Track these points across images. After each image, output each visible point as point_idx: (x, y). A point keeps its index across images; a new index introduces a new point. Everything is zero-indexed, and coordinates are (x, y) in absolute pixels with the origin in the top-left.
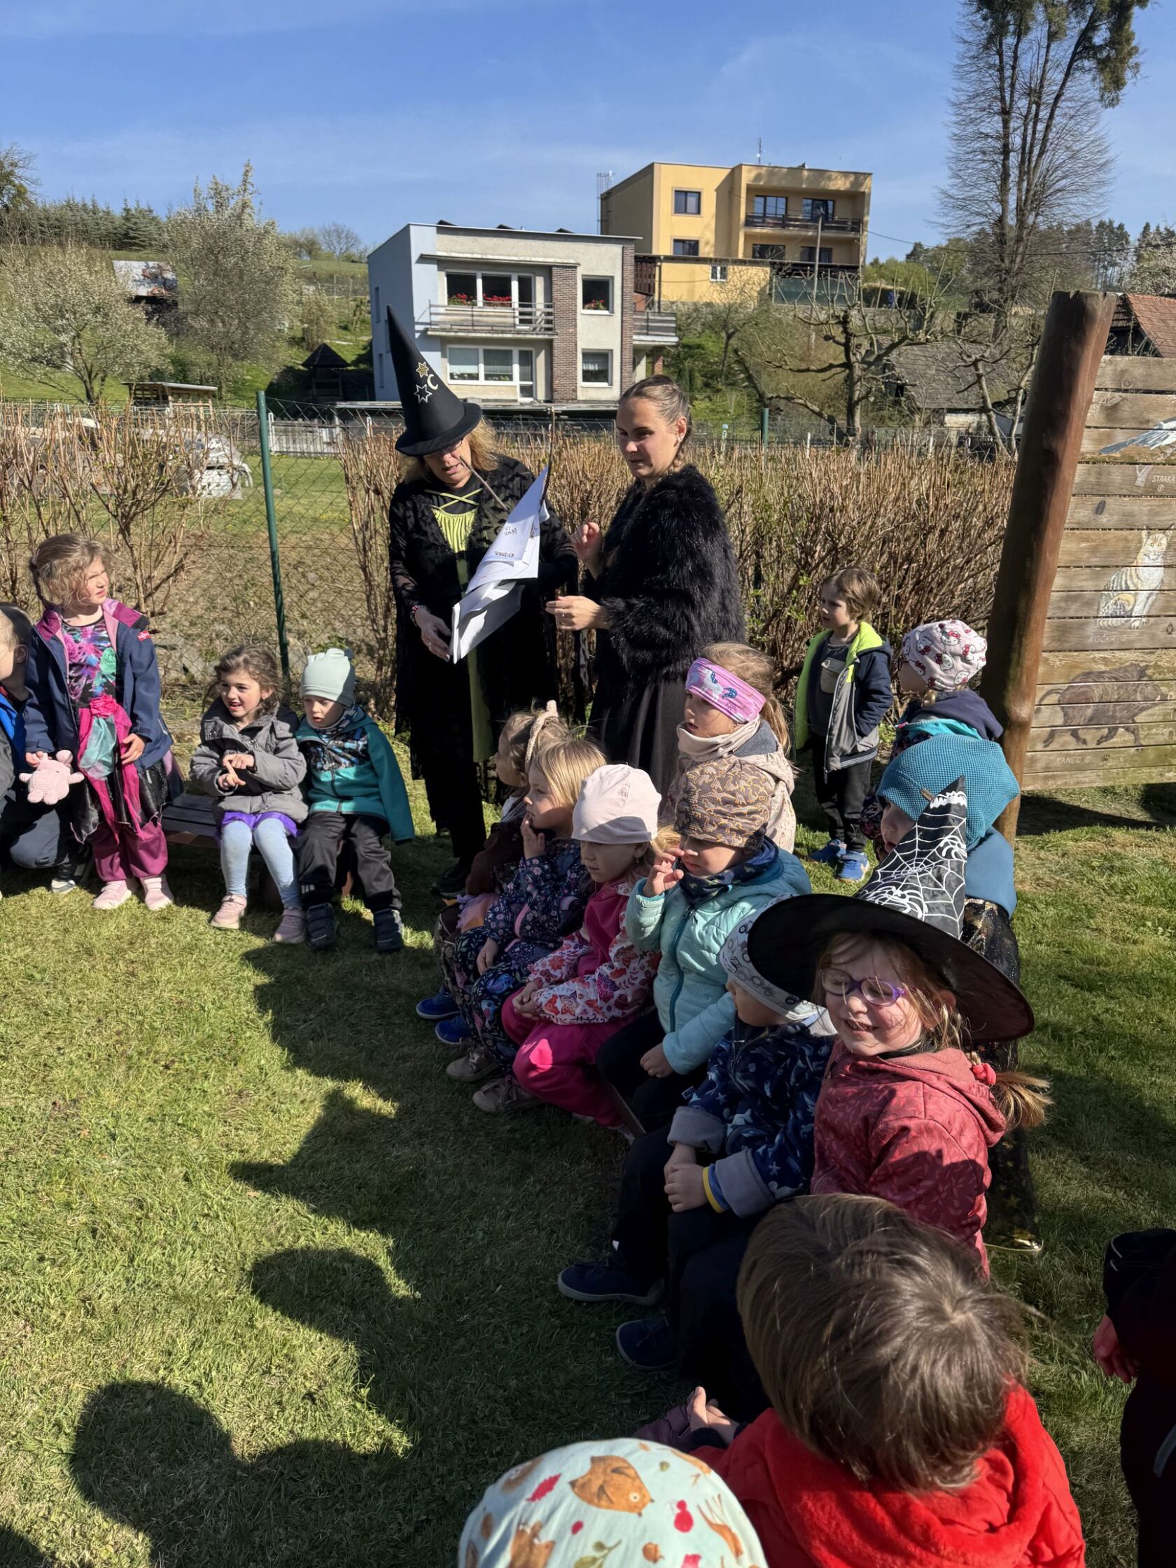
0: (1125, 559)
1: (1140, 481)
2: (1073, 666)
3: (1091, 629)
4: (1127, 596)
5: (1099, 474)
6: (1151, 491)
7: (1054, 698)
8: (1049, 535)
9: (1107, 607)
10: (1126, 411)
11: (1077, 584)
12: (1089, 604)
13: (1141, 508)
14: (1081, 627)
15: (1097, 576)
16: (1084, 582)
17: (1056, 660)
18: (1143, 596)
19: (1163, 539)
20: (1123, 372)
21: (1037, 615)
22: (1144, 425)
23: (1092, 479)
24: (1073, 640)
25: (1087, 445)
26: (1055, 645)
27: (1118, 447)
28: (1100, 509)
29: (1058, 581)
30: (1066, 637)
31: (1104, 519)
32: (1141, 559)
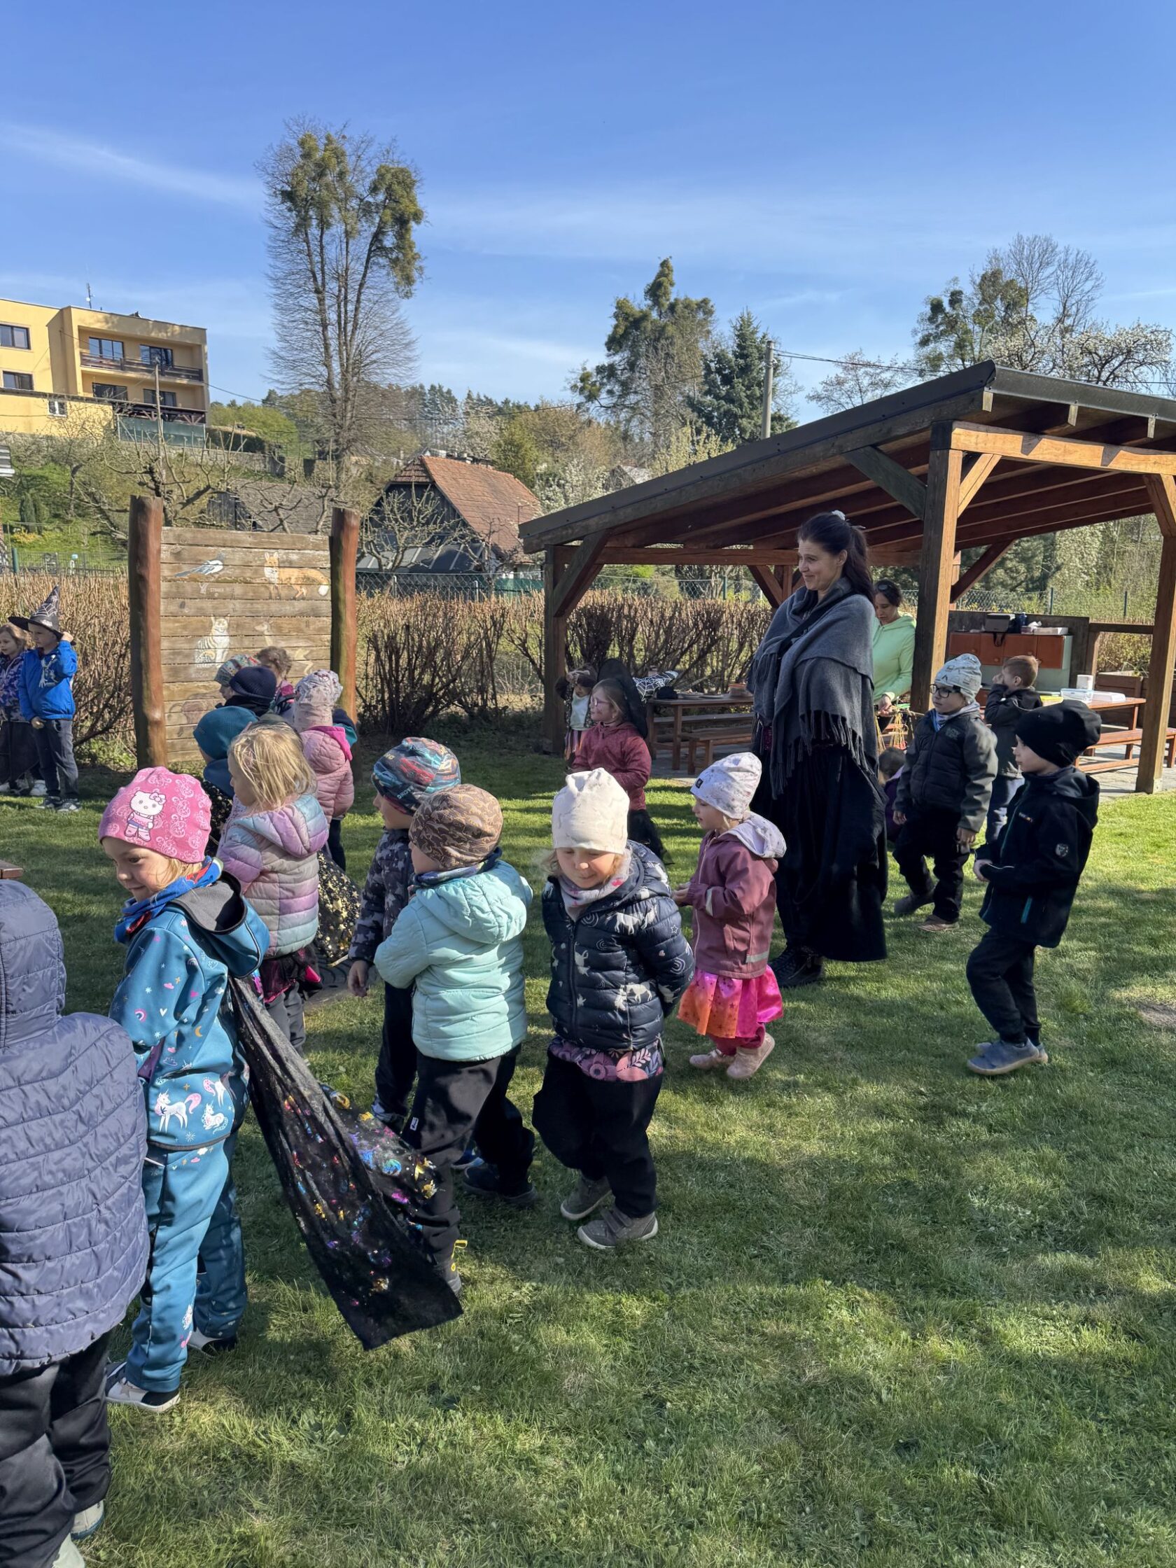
0: (206, 630)
1: (203, 590)
2: (186, 691)
3: (192, 670)
4: (209, 652)
5: (178, 587)
6: (211, 596)
7: (178, 709)
8: (150, 619)
9: (199, 658)
10: (185, 554)
11: (178, 646)
12: (187, 656)
13: (208, 605)
14: (185, 668)
15: (190, 641)
16: (182, 645)
17: (175, 687)
18: (219, 652)
19: (225, 622)
20: (179, 536)
21: (153, 662)
22: (198, 562)
23: (174, 590)
24: (182, 676)
25: (166, 572)
26: (171, 679)
27: (185, 573)
28: (182, 605)
29: (165, 644)
30: (177, 673)
31: (186, 611)
32: (214, 632)
